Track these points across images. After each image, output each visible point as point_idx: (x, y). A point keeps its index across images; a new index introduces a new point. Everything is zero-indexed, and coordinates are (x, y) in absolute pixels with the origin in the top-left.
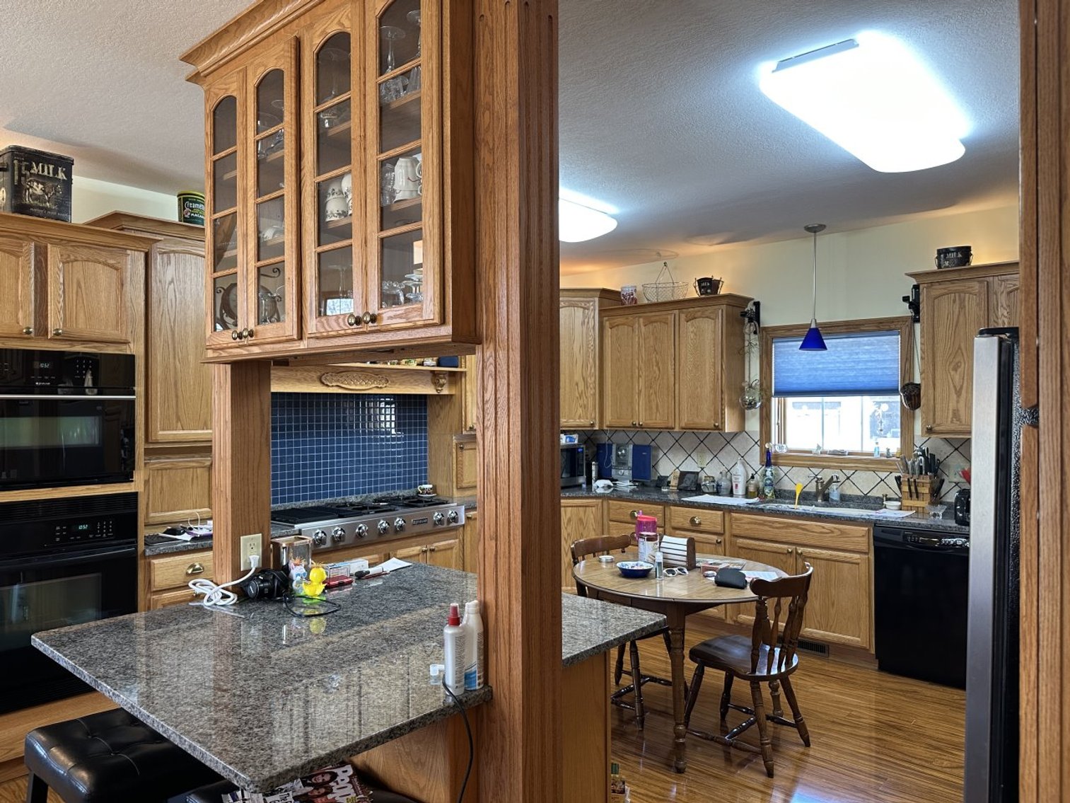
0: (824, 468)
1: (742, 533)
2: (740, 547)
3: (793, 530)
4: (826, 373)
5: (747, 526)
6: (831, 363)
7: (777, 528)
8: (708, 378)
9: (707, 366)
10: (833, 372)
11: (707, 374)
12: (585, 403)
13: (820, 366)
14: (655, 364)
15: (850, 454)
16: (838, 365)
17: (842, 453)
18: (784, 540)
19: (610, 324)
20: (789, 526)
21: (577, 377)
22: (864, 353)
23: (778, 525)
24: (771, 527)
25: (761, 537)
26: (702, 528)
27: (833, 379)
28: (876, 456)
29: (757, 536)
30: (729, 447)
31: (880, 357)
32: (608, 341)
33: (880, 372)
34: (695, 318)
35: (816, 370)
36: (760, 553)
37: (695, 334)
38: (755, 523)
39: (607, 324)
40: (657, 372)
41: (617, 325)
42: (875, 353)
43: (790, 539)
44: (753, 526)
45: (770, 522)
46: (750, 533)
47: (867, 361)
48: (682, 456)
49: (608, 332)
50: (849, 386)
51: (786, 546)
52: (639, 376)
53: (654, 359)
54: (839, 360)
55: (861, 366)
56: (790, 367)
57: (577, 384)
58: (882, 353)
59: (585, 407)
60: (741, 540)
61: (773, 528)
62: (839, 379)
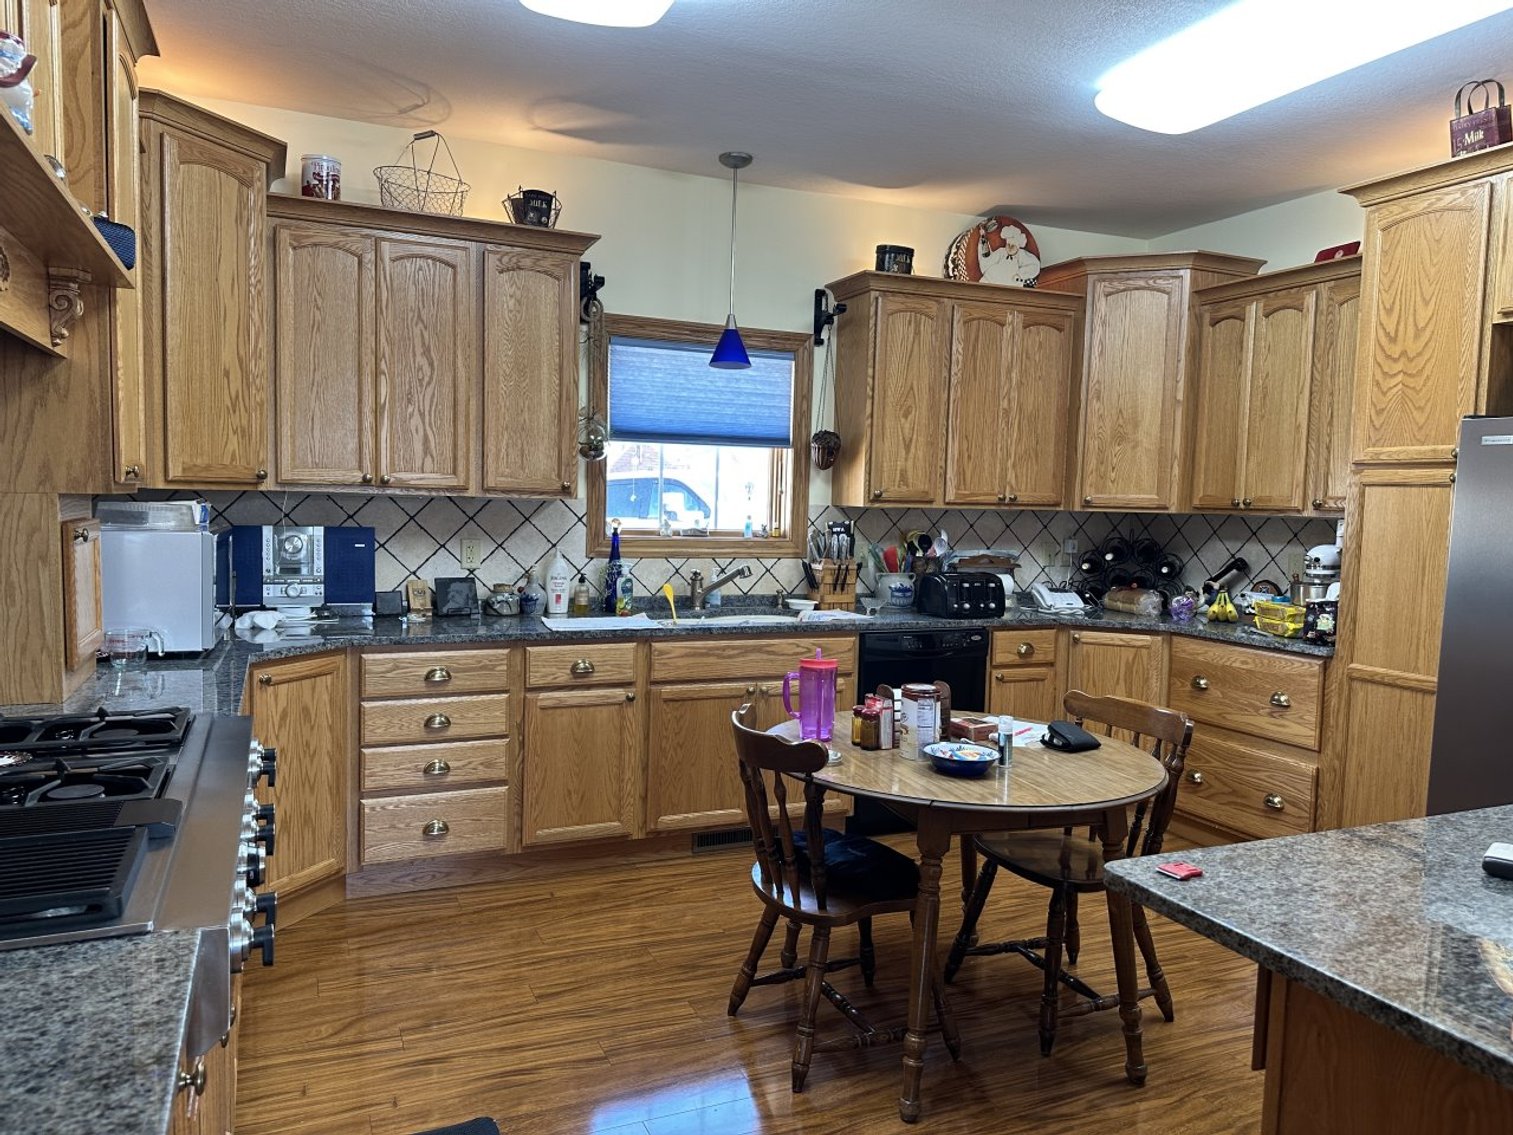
0: (689, 556)
1: (672, 675)
2: (666, 701)
3: (753, 656)
4: (693, 406)
5: (681, 662)
6: (700, 391)
7: (730, 657)
8: (545, 395)
9: (545, 369)
10: (704, 406)
11: (545, 385)
12: (245, 422)
13: (684, 394)
14: (419, 350)
15: (712, 534)
16: (710, 395)
17: (702, 533)
18: (739, 675)
19: (296, 238)
20: (747, 651)
21: (228, 357)
22: (747, 381)
23: (732, 652)
24: (719, 656)
25: (703, 675)
26: (596, 678)
27: (703, 417)
28: (749, 536)
29: (695, 676)
30: (528, 528)
31: (767, 390)
32: (287, 277)
33: (766, 412)
34: (520, 268)
35: (678, 399)
36: (699, 702)
37: (519, 302)
38: (693, 655)
39: (285, 235)
40: (426, 368)
41: (315, 245)
42: (762, 382)
43: (748, 672)
44: (691, 660)
45: (718, 648)
46: (684, 674)
47: (751, 394)
48: (424, 548)
49: (288, 256)
50: (725, 430)
51: (741, 685)
52: (377, 374)
53: (418, 341)
54: (713, 388)
55: (743, 400)
56: (635, 390)
57: (227, 374)
58: (770, 384)
59: (244, 433)
60: (668, 688)
61: (724, 658)
62: (711, 419)
